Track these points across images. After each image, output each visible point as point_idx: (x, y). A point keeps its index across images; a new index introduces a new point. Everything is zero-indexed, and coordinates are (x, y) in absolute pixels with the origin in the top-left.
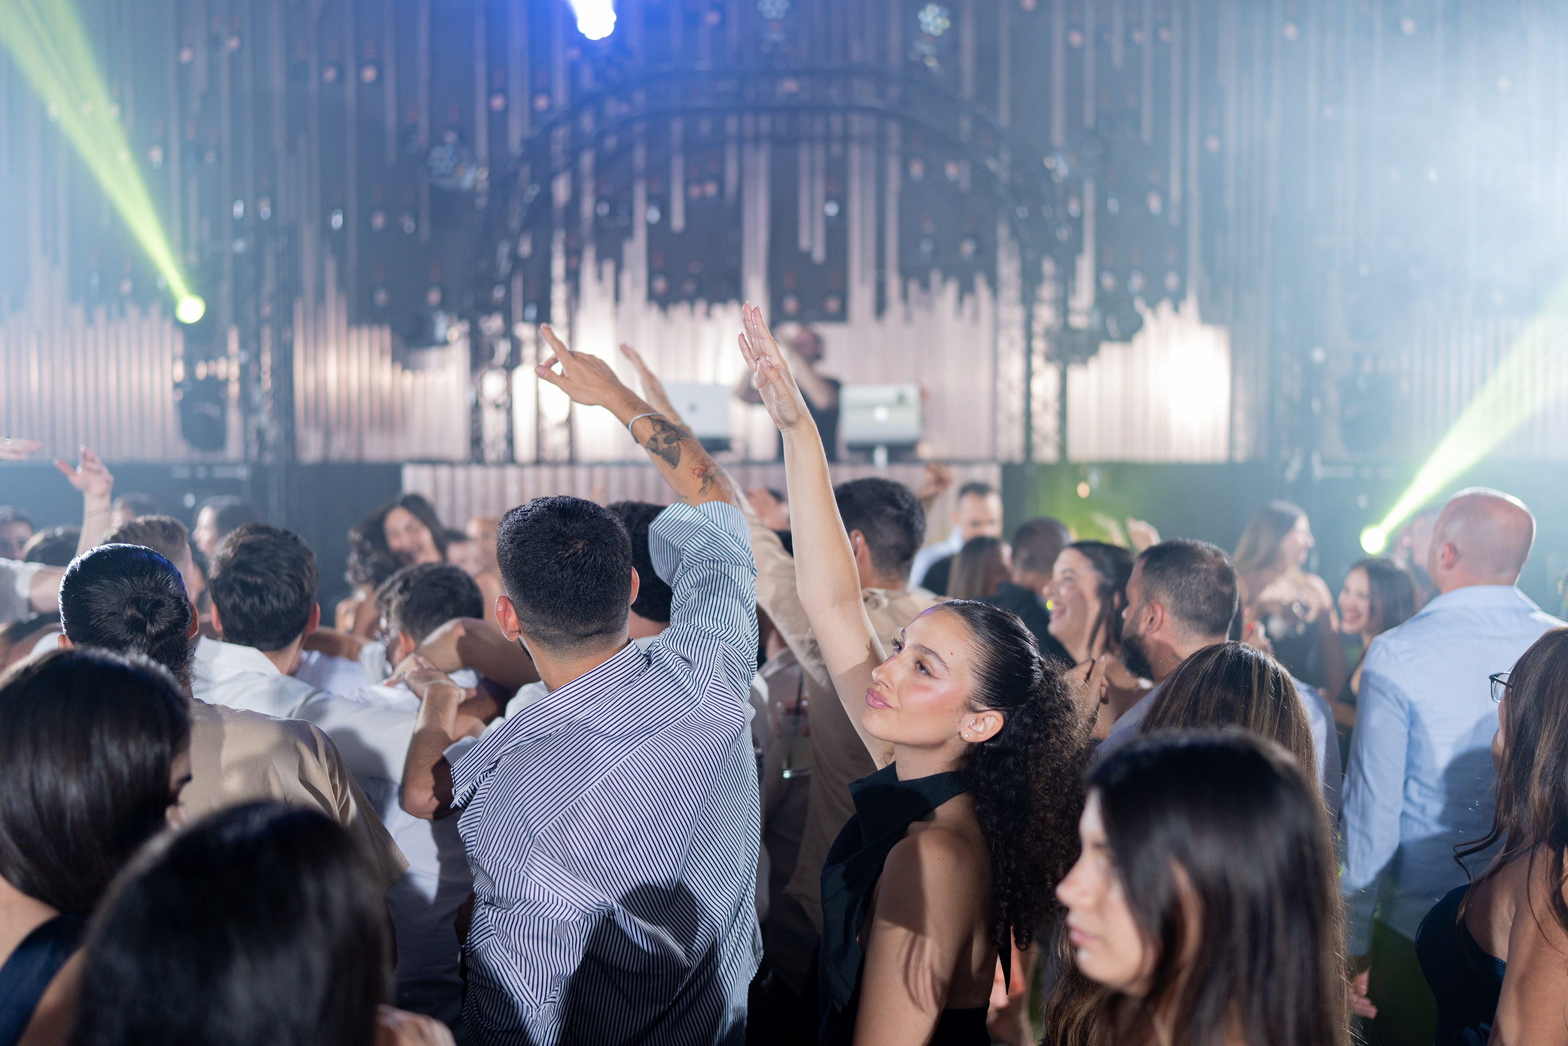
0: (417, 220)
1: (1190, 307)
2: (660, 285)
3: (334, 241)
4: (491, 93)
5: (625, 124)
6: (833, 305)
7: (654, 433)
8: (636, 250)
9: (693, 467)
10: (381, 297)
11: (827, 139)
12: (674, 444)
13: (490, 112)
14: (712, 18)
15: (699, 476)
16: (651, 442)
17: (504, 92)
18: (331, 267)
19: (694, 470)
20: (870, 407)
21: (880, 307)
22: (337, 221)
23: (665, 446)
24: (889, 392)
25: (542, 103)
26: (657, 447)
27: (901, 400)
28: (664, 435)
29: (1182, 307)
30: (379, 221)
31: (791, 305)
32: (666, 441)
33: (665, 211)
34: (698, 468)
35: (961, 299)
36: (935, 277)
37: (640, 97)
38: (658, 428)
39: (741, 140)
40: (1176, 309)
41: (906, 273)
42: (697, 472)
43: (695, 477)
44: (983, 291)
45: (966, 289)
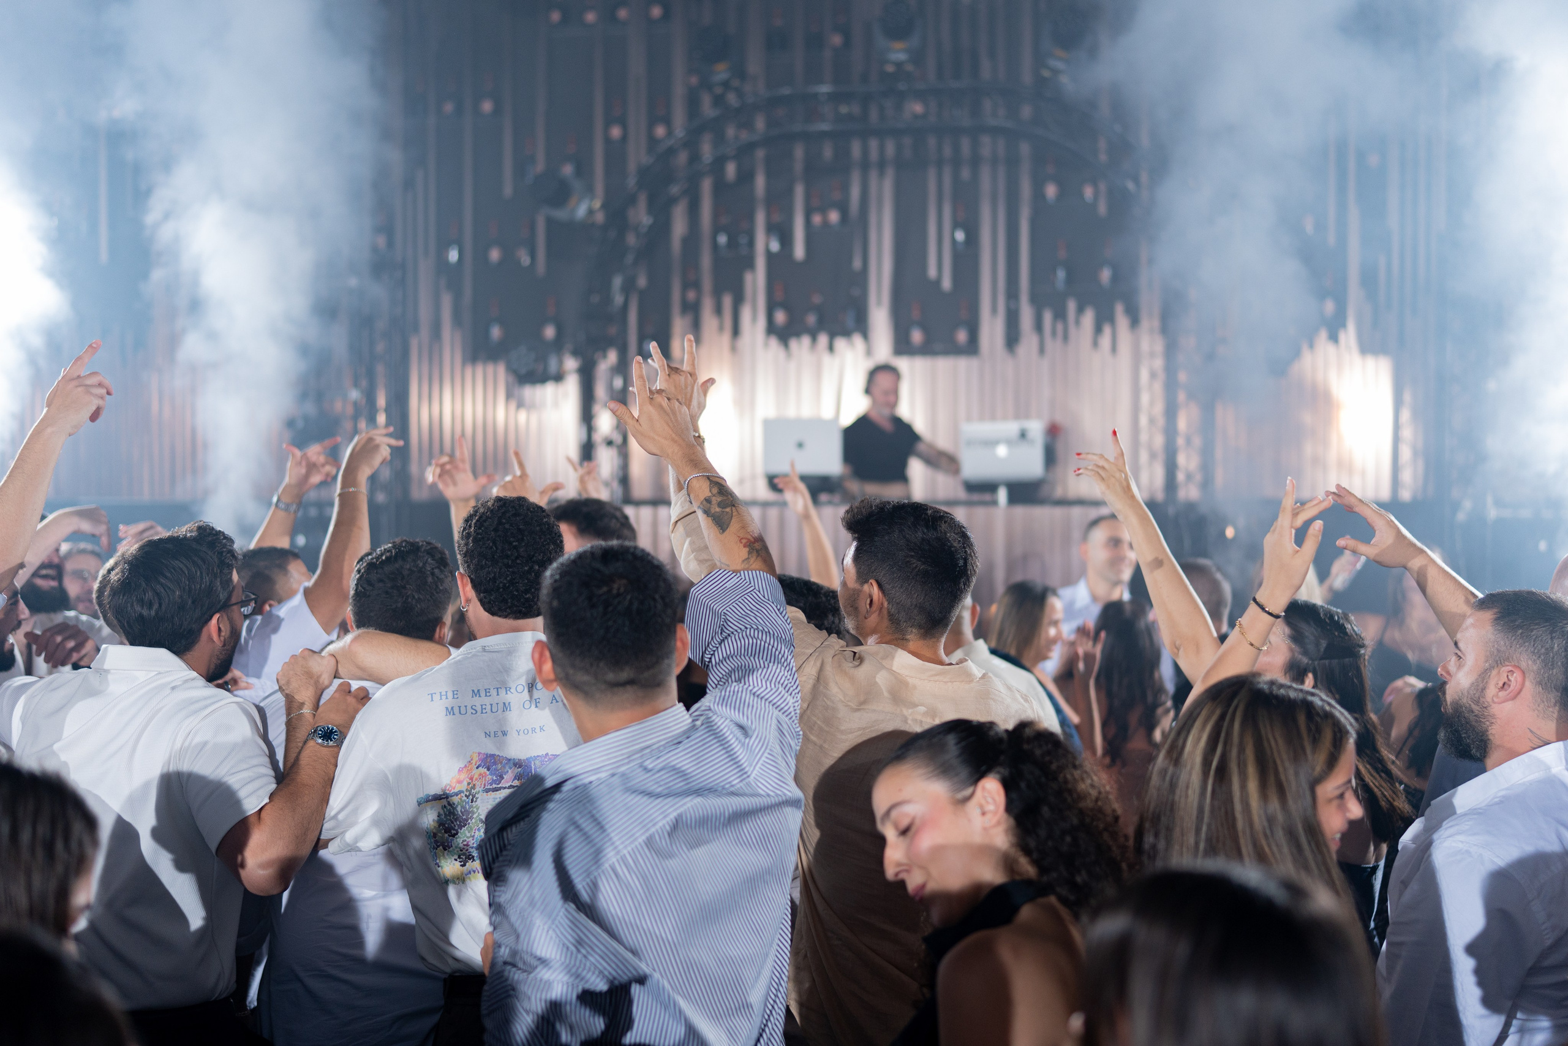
0: (533, 255)
1: (1349, 336)
2: (780, 317)
3: (450, 276)
4: (608, 124)
5: (745, 151)
6: (962, 336)
7: (710, 494)
8: (757, 280)
9: (742, 536)
10: (496, 332)
11: (956, 163)
12: (728, 510)
13: (608, 140)
14: (837, 40)
15: (745, 546)
16: (705, 502)
17: (623, 123)
18: (447, 301)
19: (742, 538)
20: (991, 443)
21: (1012, 339)
22: (453, 256)
23: (718, 510)
24: (1012, 428)
25: (660, 131)
26: (709, 509)
27: (1023, 435)
28: (719, 499)
29: (1342, 336)
30: (495, 255)
31: (917, 336)
32: (719, 505)
33: (786, 240)
34: (746, 538)
35: (1098, 330)
36: (1072, 306)
37: (760, 124)
38: (715, 490)
39: (865, 166)
40: (1334, 338)
41: (1038, 302)
42: (744, 541)
43: (742, 545)
44: (1122, 321)
45: (1104, 318)
